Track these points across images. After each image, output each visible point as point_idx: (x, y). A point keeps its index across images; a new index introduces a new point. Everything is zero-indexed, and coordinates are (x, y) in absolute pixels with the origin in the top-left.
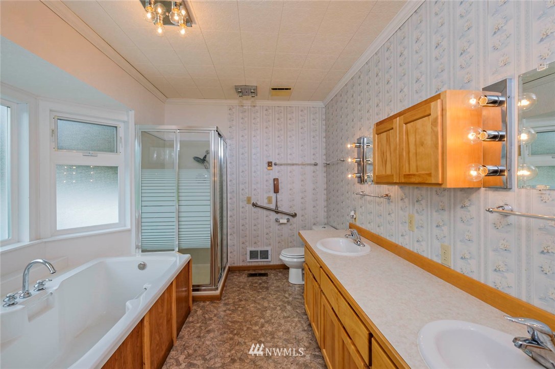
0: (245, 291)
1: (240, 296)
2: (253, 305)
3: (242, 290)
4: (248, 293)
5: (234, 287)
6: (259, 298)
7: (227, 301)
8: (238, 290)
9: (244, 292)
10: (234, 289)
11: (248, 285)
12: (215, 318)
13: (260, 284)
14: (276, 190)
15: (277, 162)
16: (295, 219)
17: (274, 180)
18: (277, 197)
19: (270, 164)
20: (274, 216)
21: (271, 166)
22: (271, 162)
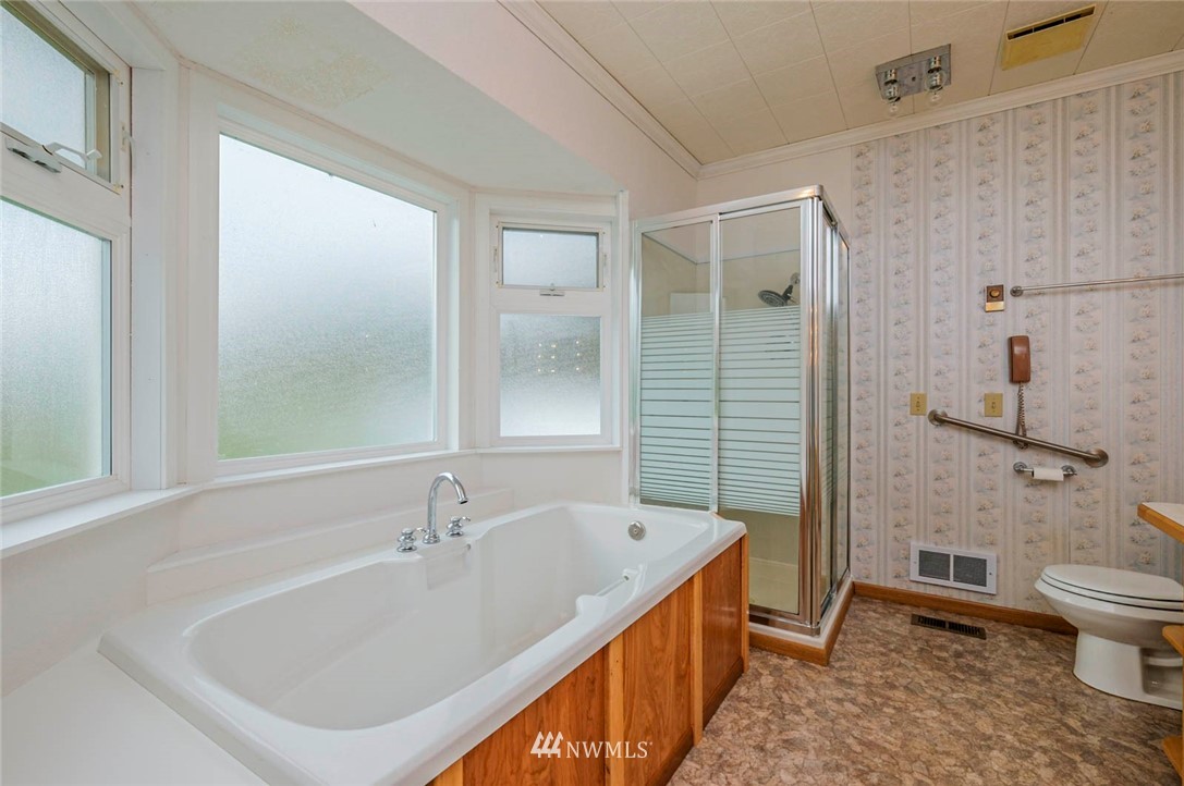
0: (903, 661)
1: (890, 673)
2: (935, 714)
3: (894, 655)
4: (917, 669)
5: (868, 642)
6: (955, 696)
7: (845, 674)
8: (882, 654)
9: (900, 665)
10: (870, 646)
11: (915, 648)
12: (808, 712)
13: (958, 655)
14: (1019, 373)
15: (1023, 283)
16: (1099, 473)
17: (1011, 342)
18: (1020, 397)
19: (994, 293)
20: (1009, 456)
21: (1000, 298)
22: (1000, 288)
